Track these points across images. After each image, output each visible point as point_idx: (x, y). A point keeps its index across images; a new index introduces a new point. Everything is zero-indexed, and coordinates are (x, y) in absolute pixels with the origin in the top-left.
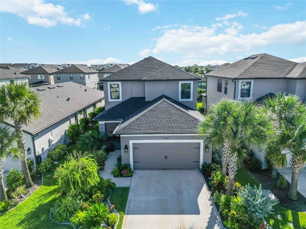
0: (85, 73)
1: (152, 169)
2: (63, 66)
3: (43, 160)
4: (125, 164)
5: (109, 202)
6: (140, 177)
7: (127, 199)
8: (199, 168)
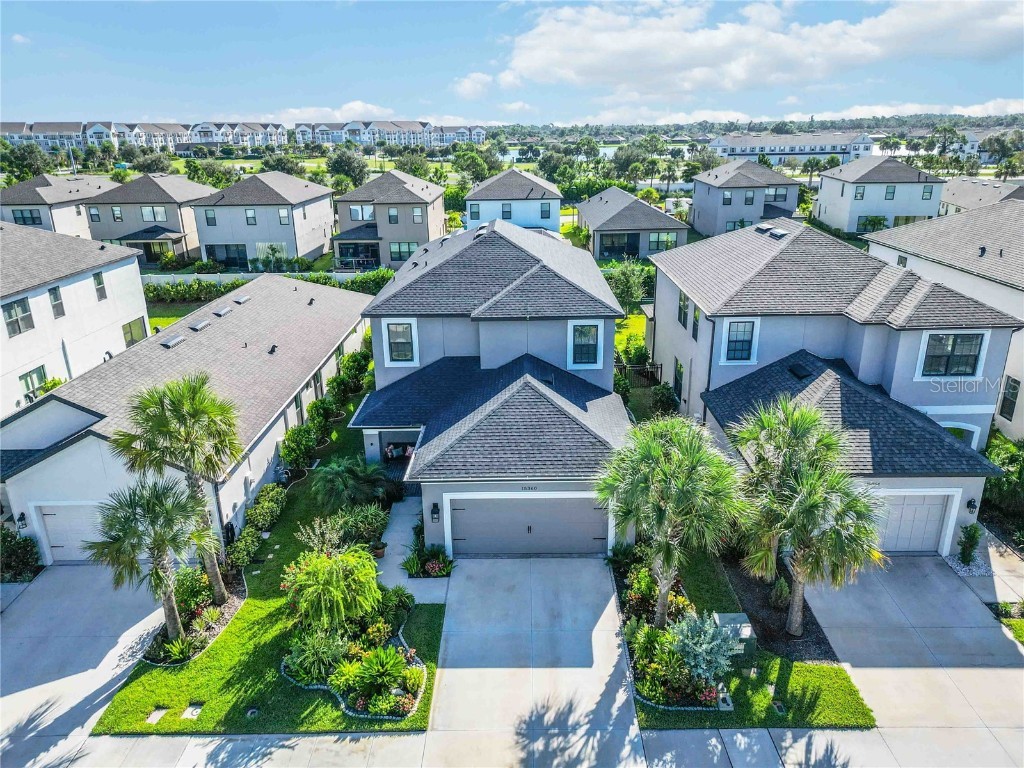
0: (291, 204)
1: (496, 556)
2: (198, 128)
3: (237, 531)
4: (433, 545)
5: (403, 640)
6: (470, 578)
7: (440, 632)
8: (606, 553)
